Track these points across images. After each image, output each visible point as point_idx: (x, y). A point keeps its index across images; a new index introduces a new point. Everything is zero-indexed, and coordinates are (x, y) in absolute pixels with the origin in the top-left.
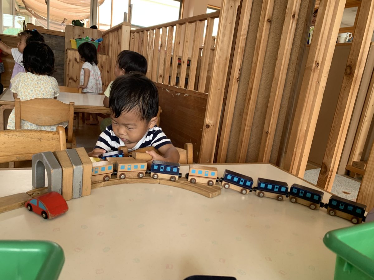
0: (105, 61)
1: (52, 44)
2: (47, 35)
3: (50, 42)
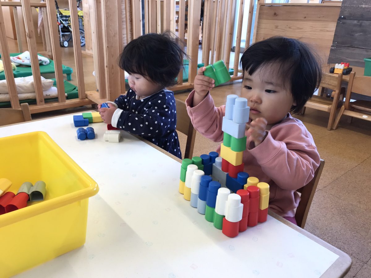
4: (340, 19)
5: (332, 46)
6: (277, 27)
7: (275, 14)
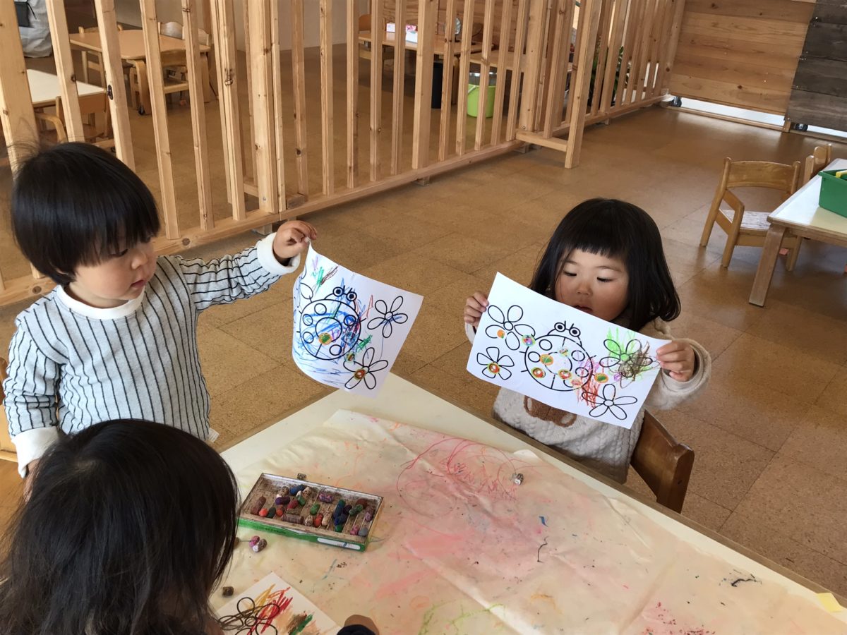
4: (813, 20)
5: (801, 57)
6: (715, 25)
7: (713, 5)
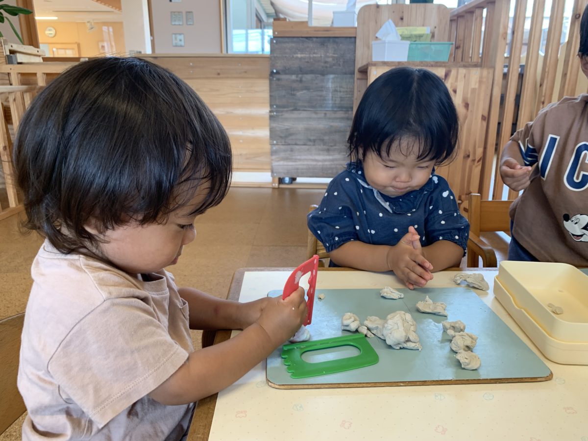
0: (477, 86)
1: (327, 60)
2: (314, 39)
3: (321, 57)
4: (272, 73)
5: (271, 112)
